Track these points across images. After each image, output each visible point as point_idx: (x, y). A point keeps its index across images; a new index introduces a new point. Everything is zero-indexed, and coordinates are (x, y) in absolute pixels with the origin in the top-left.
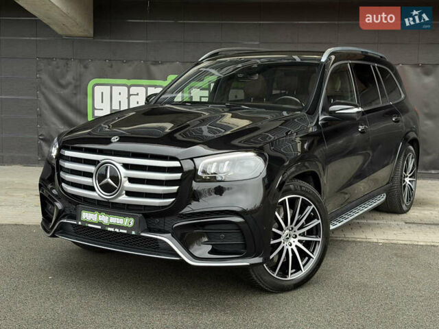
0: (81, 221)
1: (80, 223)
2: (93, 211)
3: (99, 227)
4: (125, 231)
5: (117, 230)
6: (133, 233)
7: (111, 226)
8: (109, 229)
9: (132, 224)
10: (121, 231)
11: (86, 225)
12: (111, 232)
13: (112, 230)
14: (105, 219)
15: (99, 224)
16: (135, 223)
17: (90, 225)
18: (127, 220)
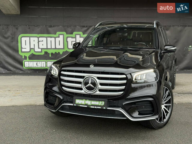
0: (76, 104)
2: (82, 99)
3: (86, 106)
4: (100, 108)
6: (104, 108)
7: (92, 105)
8: (91, 107)
10: (98, 107)
11: (79, 105)
13: (93, 107)
14: (89, 102)
16: (105, 104)
18: (101, 102)
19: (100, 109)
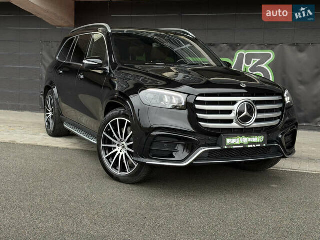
0: (227, 146)
1: (226, 147)
2: (235, 137)
3: (242, 147)
4: (259, 145)
5: (254, 146)
6: (265, 145)
7: (250, 144)
8: (249, 146)
9: (263, 140)
10: (257, 146)
11: (232, 147)
12: (251, 148)
13: (251, 146)
14: (245, 140)
15: (241, 144)
16: (264, 138)
17: (234, 147)
18: (260, 137)
19: (259, 147)
